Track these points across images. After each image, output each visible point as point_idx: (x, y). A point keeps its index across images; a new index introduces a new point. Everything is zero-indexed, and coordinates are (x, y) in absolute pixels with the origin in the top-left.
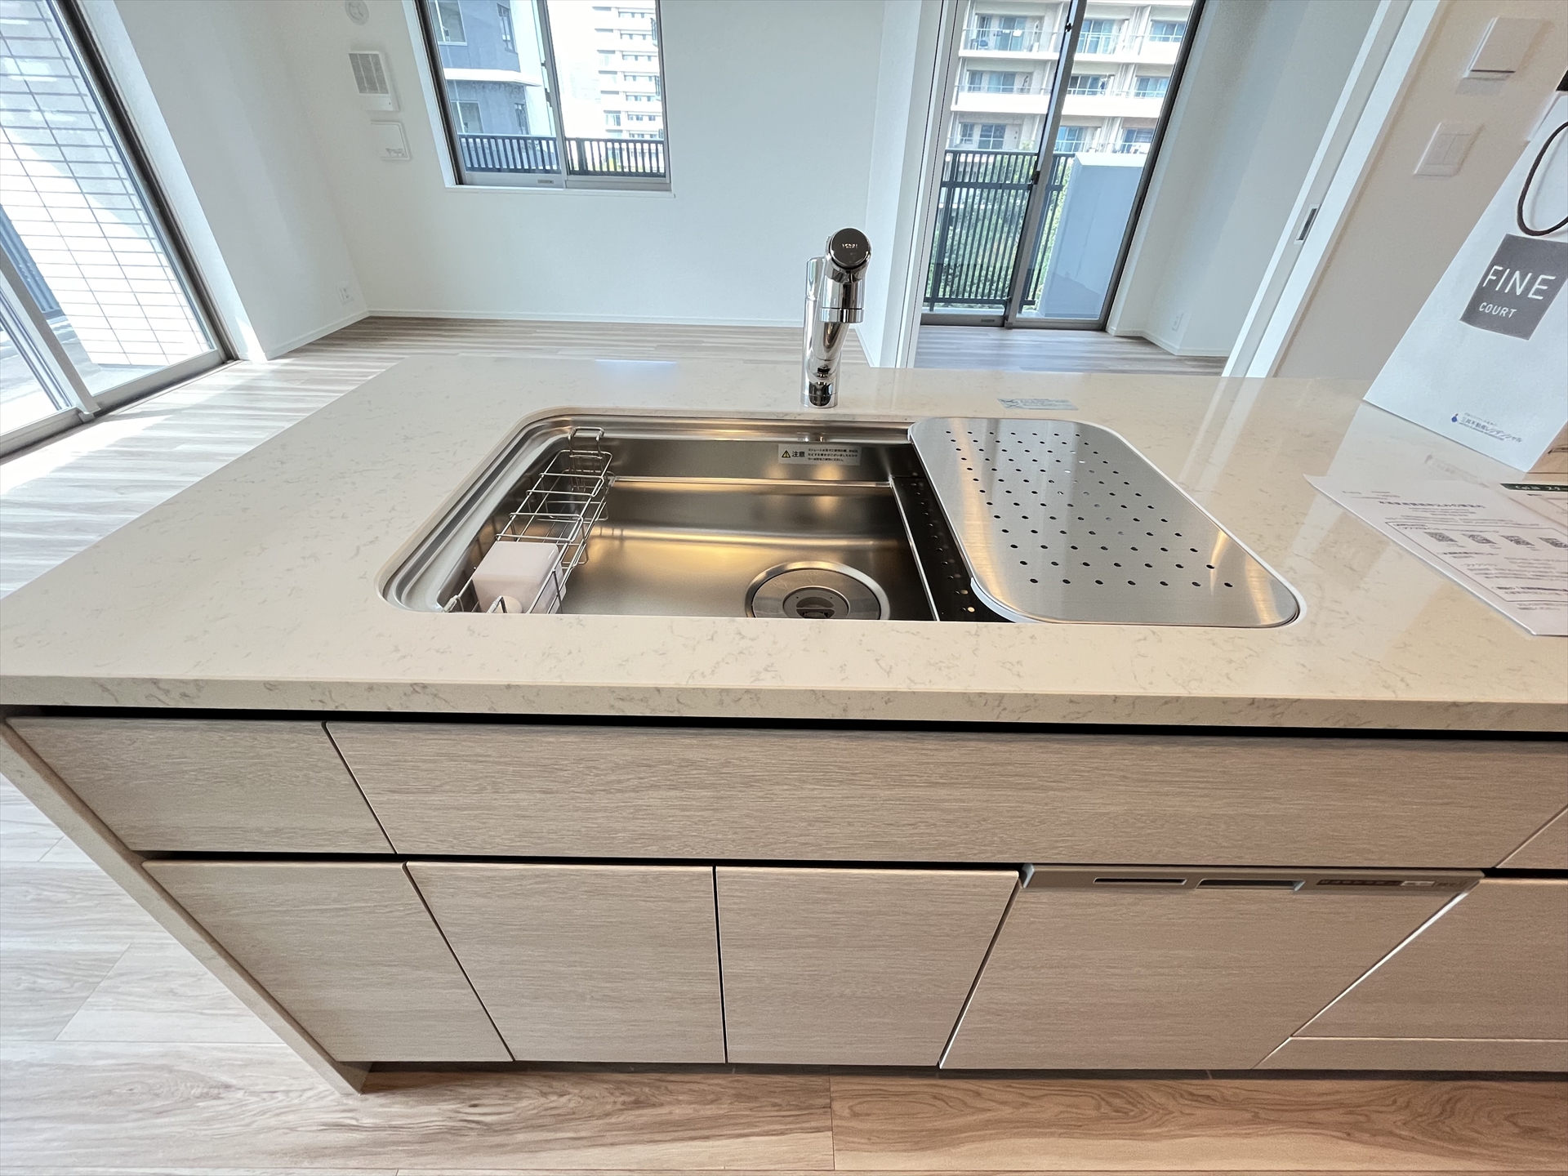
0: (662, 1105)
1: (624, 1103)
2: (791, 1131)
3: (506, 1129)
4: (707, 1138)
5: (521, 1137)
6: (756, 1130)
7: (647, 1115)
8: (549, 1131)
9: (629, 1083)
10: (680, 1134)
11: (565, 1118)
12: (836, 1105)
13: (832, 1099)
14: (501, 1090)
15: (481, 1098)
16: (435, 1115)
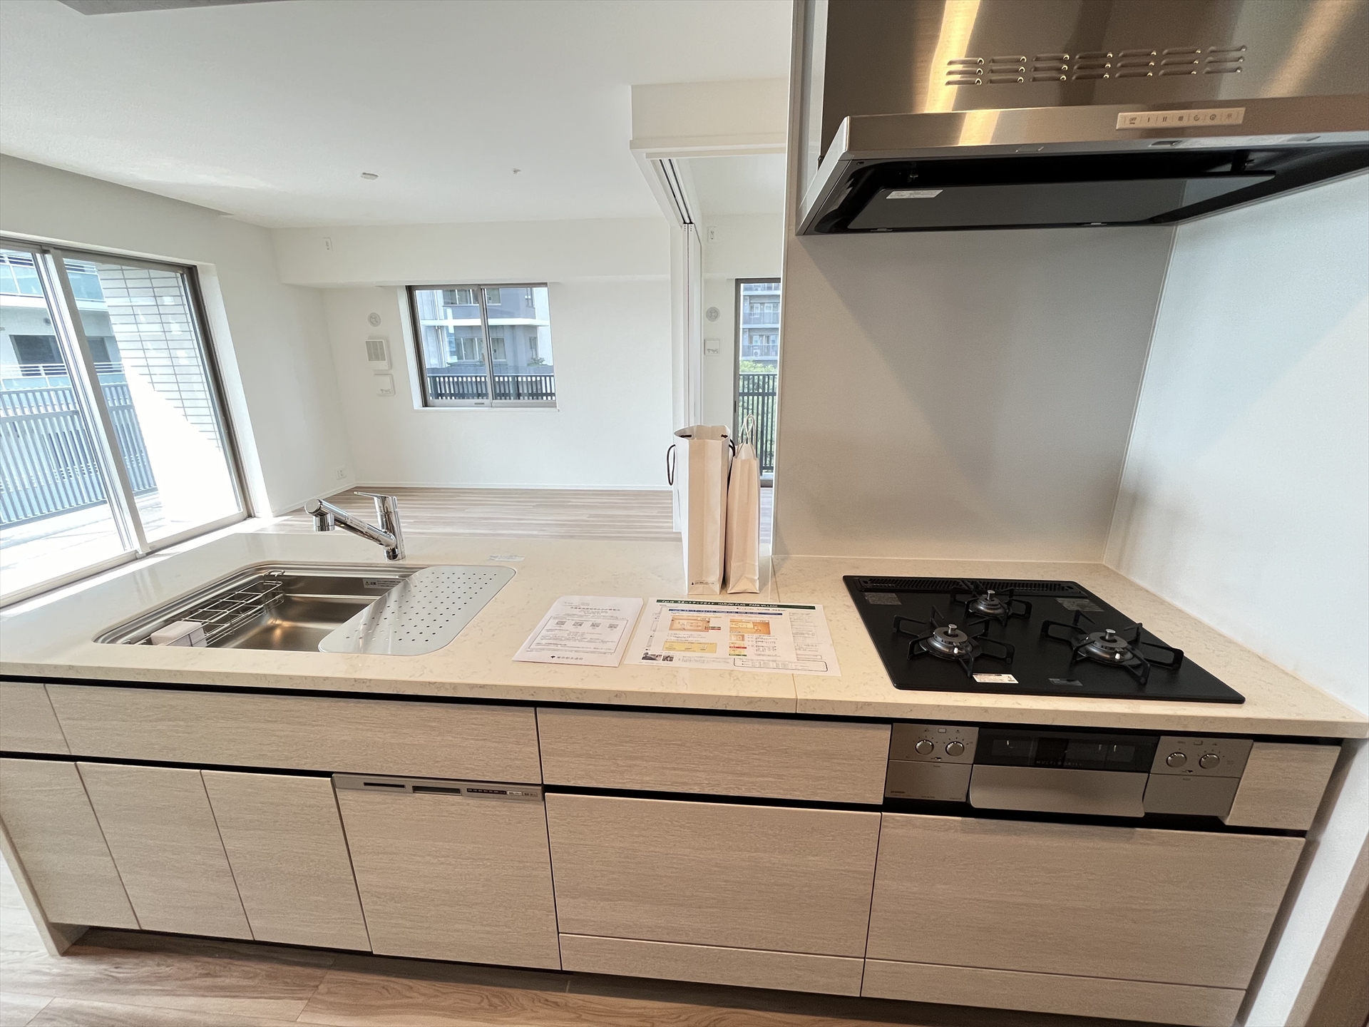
0: (221, 976)
1: (200, 974)
2: (285, 998)
3: (126, 981)
5: (131, 987)
6: (266, 995)
7: (209, 981)
8: (150, 985)
9: (209, 963)
11: (160, 979)
12: (321, 987)
14: (136, 961)
15: (124, 963)
16: (93, 970)
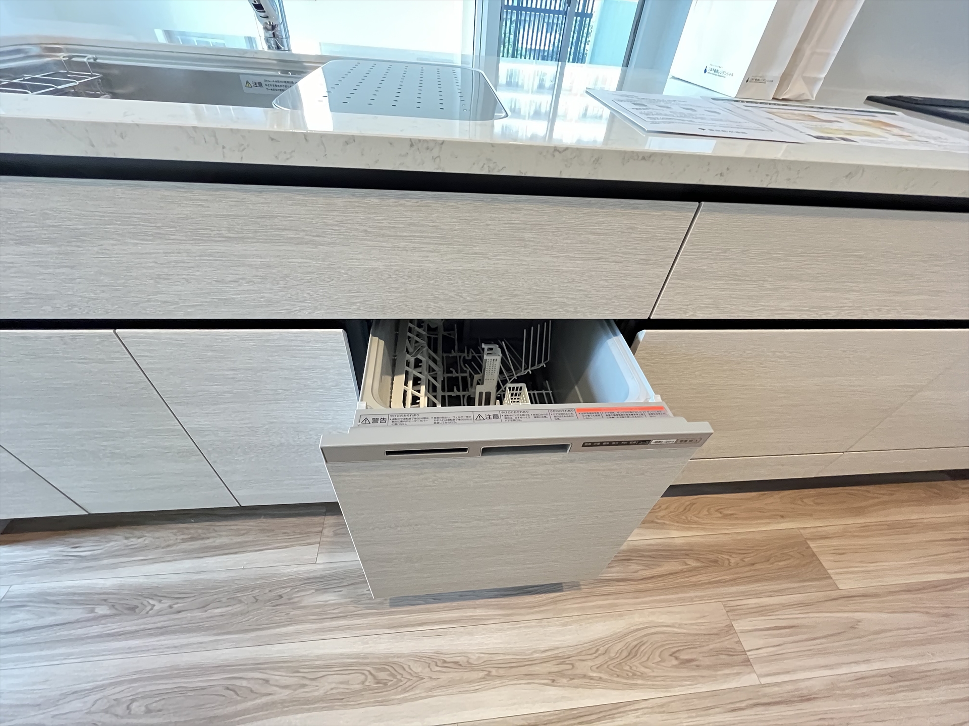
0: (208, 538)
2: (292, 546)
3: (95, 558)
4: (236, 553)
5: (105, 562)
7: (197, 544)
9: (188, 529)
10: (218, 552)
12: (325, 532)
13: (323, 528)
14: (96, 538)
15: (82, 542)
16: (47, 554)
